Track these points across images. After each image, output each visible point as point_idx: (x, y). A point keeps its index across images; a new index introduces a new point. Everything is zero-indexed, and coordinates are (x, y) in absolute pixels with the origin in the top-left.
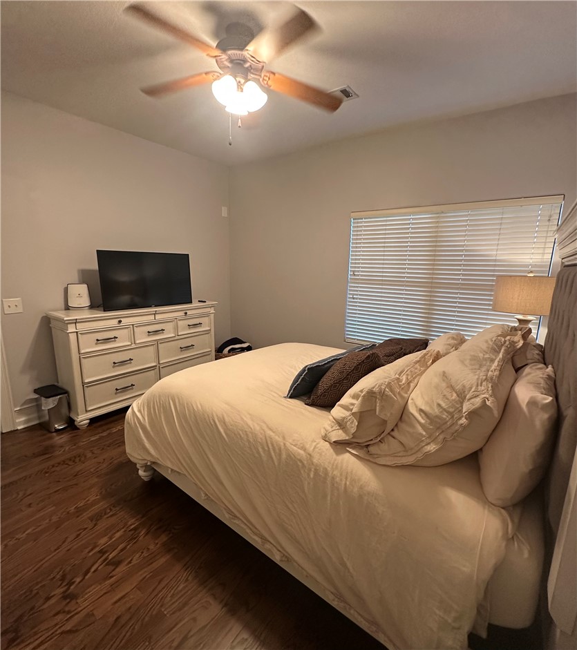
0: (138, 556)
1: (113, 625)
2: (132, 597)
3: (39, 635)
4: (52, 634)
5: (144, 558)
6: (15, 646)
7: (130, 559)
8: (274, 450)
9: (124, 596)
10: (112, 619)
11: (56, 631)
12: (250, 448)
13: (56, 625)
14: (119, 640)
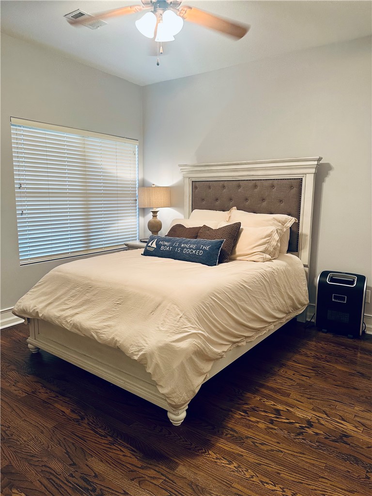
1: (313, 399)
2: (295, 397)
4: (332, 421)
6: (347, 433)
7: (272, 406)
9: (296, 400)
11: (330, 420)
13: (326, 421)
14: (318, 395)
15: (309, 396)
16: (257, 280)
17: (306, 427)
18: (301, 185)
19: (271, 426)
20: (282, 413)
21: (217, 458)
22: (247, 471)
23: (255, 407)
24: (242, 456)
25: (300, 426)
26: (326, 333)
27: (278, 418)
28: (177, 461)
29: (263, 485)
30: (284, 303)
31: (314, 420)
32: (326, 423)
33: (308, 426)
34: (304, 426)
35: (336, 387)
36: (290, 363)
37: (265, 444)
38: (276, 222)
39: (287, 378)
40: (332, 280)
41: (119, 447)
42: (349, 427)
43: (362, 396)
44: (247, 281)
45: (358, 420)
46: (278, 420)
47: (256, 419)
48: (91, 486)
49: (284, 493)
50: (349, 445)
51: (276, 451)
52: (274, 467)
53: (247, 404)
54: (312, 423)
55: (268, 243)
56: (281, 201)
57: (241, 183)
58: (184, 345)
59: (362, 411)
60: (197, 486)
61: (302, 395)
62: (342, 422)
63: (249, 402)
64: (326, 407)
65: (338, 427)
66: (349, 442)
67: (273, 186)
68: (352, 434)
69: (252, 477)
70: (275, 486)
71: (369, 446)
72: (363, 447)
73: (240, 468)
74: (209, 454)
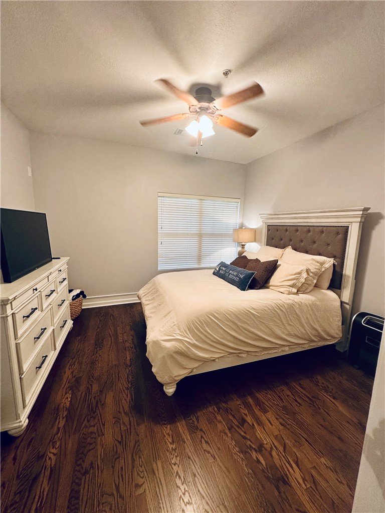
0: (242, 410)
1: (285, 427)
2: (270, 417)
3: (283, 465)
4: (284, 457)
5: (245, 407)
6: (288, 480)
7: (243, 415)
8: (281, 306)
9: (268, 420)
10: (281, 427)
11: (283, 455)
12: (271, 312)
13: (278, 455)
14: (293, 425)
15: (283, 422)
16: (269, 309)
17: (254, 449)
18: (347, 232)
19: (227, 431)
20: (246, 424)
21: (168, 434)
22: (176, 457)
23: (230, 408)
24: (185, 442)
25: (250, 445)
26: (357, 369)
27: (238, 427)
28: (145, 420)
29: (176, 476)
30: (304, 332)
31: (268, 447)
32: (277, 457)
33: (256, 448)
34: (254, 447)
35: (320, 426)
36: (294, 384)
37: (209, 444)
38: (314, 262)
39: (279, 397)
40: (368, 322)
41: (129, 393)
42: (296, 475)
43: (341, 451)
44: (255, 308)
45: (314, 473)
46: (237, 429)
47: (221, 418)
48: (96, 409)
49: (183, 496)
50: (279, 492)
51: (212, 455)
52: (197, 467)
53: (226, 403)
54: (263, 449)
55: (297, 279)
56: (328, 245)
57: (299, 228)
58: (168, 345)
59: (327, 467)
60: (139, 445)
61: (278, 417)
62: (294, 465)
63: (228, 403)
64: (291, 442)
65: (285, 467)
66: (282, 490)
67: (322, 232)
68: (293, 484)
69: (175, 465)
70: (183, 484)
71: (300, 509)
72: (293, 506)
73: (175, 451)
74: (166, 427)
